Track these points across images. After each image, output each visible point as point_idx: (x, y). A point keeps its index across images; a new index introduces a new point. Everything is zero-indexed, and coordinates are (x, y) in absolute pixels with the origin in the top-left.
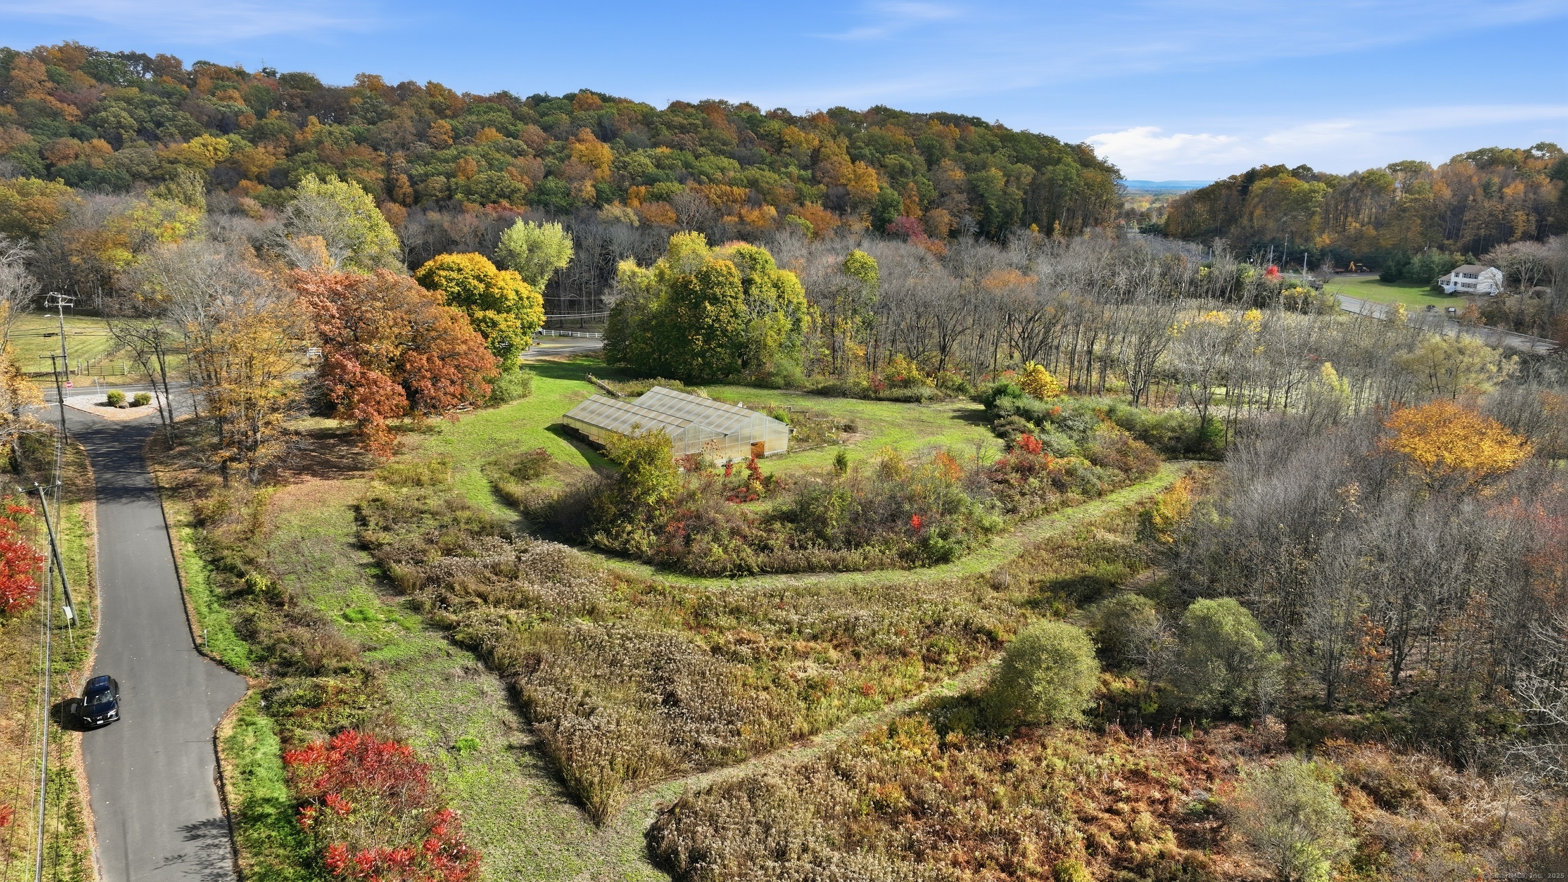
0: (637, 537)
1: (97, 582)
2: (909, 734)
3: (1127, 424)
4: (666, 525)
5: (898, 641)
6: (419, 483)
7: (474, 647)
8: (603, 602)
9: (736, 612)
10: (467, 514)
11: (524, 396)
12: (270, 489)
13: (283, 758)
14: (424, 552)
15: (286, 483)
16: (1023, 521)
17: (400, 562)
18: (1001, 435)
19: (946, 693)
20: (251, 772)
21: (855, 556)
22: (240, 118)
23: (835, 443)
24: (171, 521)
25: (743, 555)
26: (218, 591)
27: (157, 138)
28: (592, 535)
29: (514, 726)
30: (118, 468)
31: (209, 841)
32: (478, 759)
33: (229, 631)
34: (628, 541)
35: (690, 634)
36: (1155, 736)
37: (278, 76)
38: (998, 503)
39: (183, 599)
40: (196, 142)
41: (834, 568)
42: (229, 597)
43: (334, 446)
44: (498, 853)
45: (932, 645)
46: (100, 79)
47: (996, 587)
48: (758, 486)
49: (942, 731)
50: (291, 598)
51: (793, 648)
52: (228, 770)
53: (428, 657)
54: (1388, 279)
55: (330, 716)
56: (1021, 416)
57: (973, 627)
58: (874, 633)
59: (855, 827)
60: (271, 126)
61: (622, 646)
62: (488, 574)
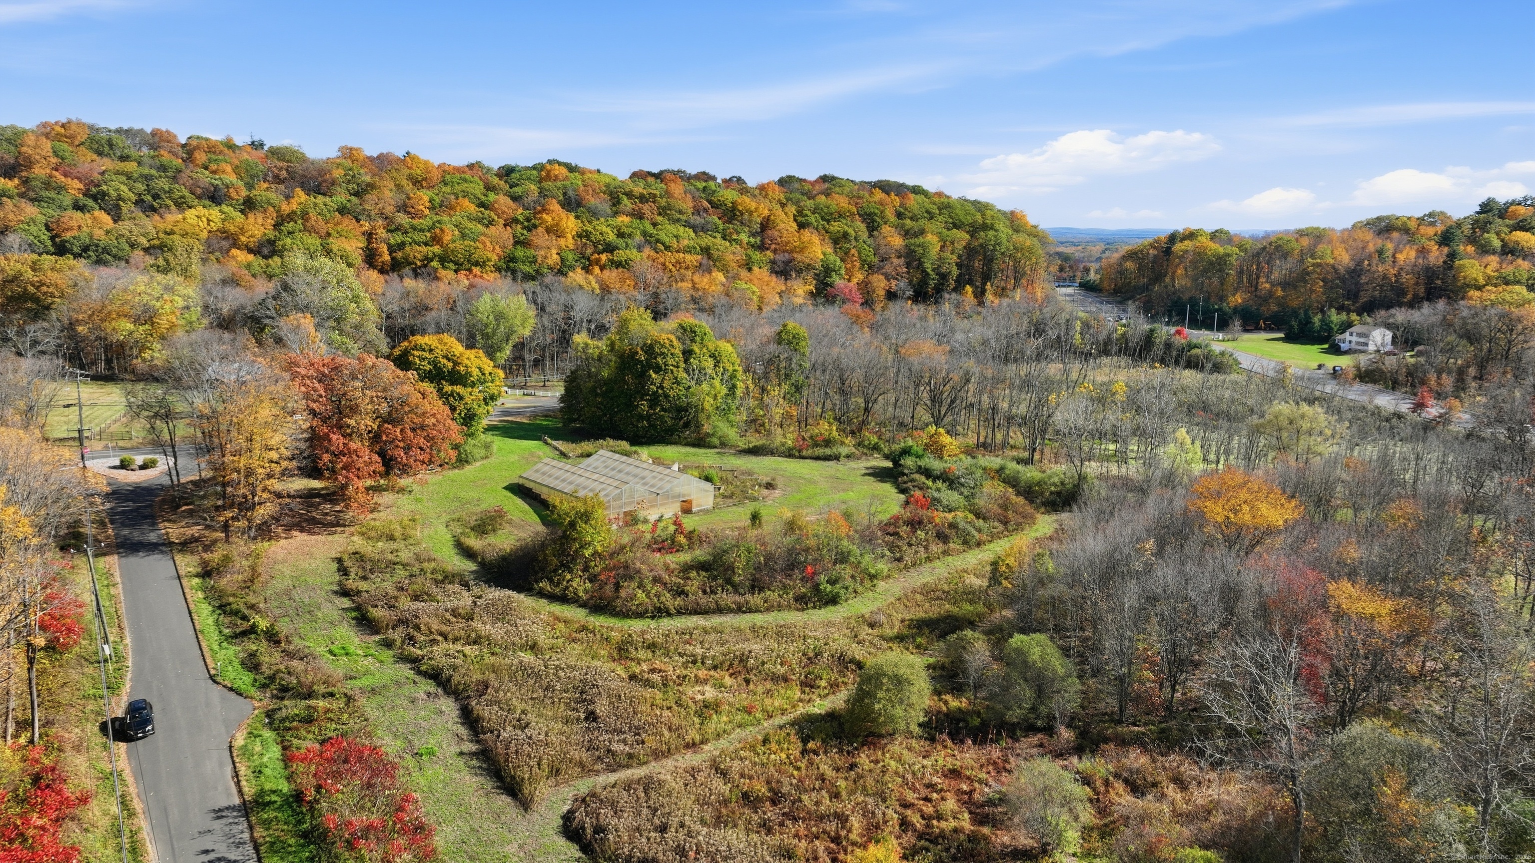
0: (574, 584)
1: (125, 624)
2: (779, 743)
3: (1012, 482)
4: (599, 574)
5: (781, 670)
6: (391, 538)
7: (435, 676)
8: (543, 640)
9: (652, 646)
10: (433, 564)
11: (487, 457)
12: (266, 544)
13: (283, 760)
14: (396, 598)
15: (278, 537)
16: (906, 568)
17: (376, 606)
18: (903, 491)
19: (817, 711)
20: (260, 772)
21: (756, 600)
22: (231, 190)
23: (755, 499)
24: (182, 572)
25: (663, 599)
26: (226, 631)
27: (154, 210)
28: (537, 582)
29: (465, 738)
30: (134, 525)
31: (231, 820)
32: (436, 763)
33: (236, 663)
34: (567, 588)
35: (613, 665)
36: (974, 743)
37: (266, 148)
38: (888, 553)
39: (197, 637)
40: (191, 214)
41: (740, 610)
42: (235, 636)
43: (319, 504)
44: (449, 830)
45: (809, 673)
46: (100, 154)
47: (872, 625)
48: (682, 539)
49: (805, 741)
50: (287, 637)
51: (696, 676)
52: (243, 770)
53: (398, 684)
54: (1291, 338)
55: (320, 730)
56: (921, 474)
57: (847, 659)
58: (763, 663)
59: (724, 811)
60: (259, 198)
61: (555, 675)
62: (448, 616)
